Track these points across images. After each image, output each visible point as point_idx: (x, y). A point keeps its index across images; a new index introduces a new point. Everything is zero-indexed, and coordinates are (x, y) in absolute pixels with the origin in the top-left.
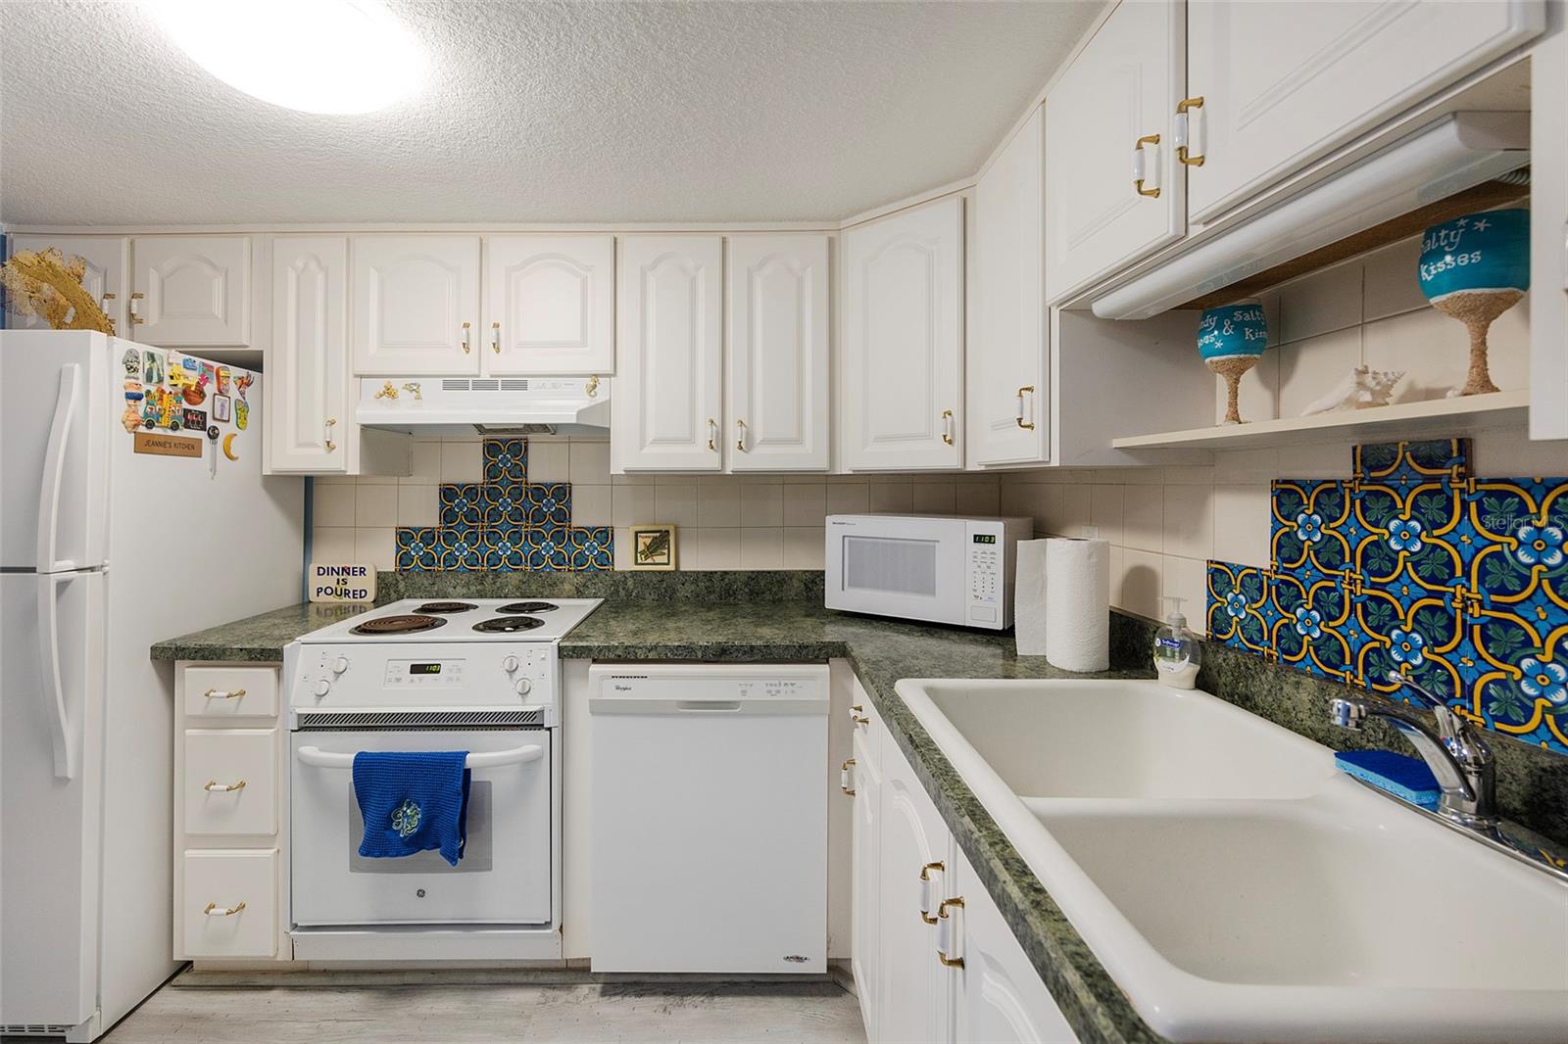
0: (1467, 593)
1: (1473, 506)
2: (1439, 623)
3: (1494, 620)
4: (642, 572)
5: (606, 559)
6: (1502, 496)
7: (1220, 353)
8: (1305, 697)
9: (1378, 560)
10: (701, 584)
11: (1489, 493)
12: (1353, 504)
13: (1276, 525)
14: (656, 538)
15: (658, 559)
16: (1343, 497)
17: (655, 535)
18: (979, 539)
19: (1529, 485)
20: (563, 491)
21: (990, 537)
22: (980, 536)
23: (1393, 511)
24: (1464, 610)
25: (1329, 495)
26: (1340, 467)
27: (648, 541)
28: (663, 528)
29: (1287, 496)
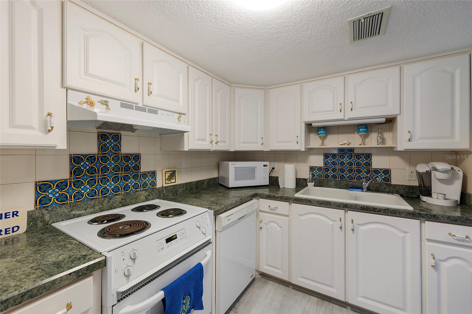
0: (354, 167)
1: (355, 157)
2: (351, 171)
3: (358, 169)
4: (168, 186)
5: (154, 184)
6: (358, 155)
7: (324, 134)
8: (333, 183)
9: (342, 164)
10: (185, 188)
11: (357, 155)
12: (338, 156)
13: (324, 160)
14: (171, 173)
15: (173, 181)
16: (336, 156)
17: (171, 172)
18: (264, 166)
19: (362, 154)
20: (137, 157)
21: (266, 165)
22: (265, 165)
23: (344, 157)
24: (354, 169)
25: (334, 156)
26: (336, 152)
27: (169, 175)
28: (173, 170)
29: (326, 156)
